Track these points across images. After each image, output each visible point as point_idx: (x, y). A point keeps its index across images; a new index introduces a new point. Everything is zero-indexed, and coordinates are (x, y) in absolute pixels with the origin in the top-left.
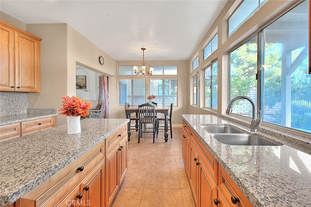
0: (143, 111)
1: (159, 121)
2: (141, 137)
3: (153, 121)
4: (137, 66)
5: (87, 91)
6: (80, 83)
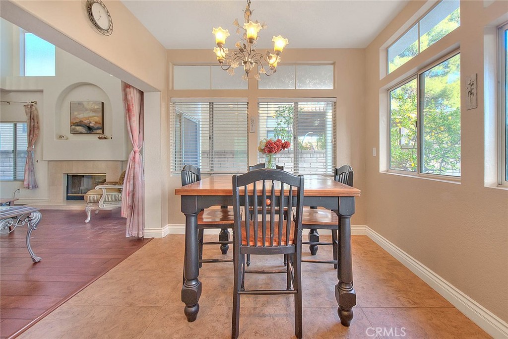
5: (105, 138)
6: (88, 120)
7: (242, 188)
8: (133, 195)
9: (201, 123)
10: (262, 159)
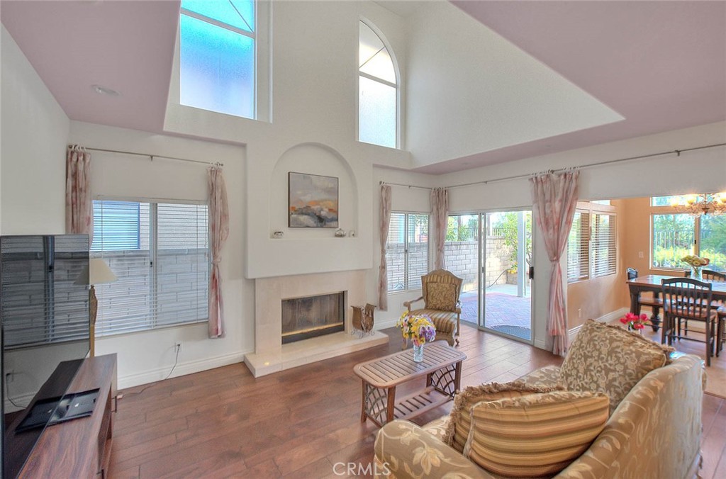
6: (319, 205)
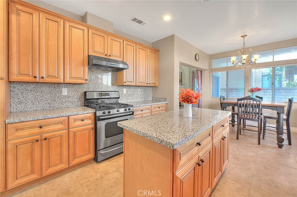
0: (243, 105)
1: (266, 120)
2: (240, 134)
3: (258, 118)
4: (235, 56)
5: (182, 85)
7: (240, 102)
8: (199, 104)
9: (220, 77)
10: (250, 94)
